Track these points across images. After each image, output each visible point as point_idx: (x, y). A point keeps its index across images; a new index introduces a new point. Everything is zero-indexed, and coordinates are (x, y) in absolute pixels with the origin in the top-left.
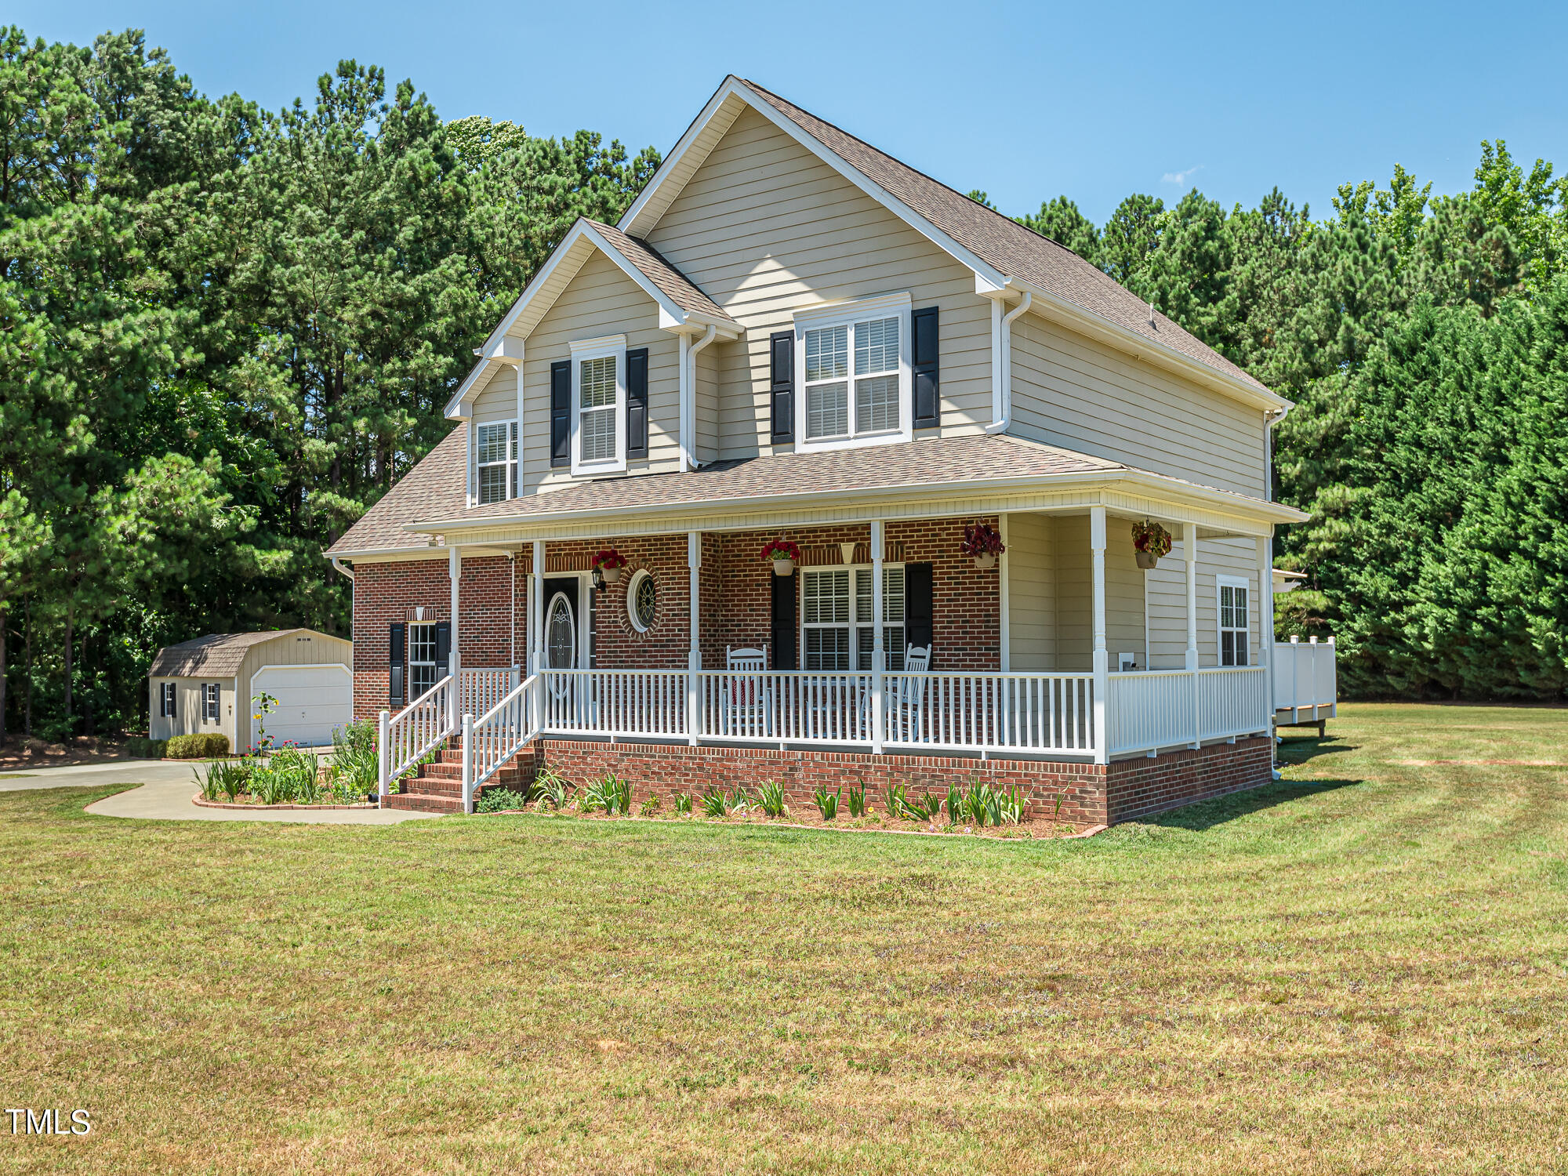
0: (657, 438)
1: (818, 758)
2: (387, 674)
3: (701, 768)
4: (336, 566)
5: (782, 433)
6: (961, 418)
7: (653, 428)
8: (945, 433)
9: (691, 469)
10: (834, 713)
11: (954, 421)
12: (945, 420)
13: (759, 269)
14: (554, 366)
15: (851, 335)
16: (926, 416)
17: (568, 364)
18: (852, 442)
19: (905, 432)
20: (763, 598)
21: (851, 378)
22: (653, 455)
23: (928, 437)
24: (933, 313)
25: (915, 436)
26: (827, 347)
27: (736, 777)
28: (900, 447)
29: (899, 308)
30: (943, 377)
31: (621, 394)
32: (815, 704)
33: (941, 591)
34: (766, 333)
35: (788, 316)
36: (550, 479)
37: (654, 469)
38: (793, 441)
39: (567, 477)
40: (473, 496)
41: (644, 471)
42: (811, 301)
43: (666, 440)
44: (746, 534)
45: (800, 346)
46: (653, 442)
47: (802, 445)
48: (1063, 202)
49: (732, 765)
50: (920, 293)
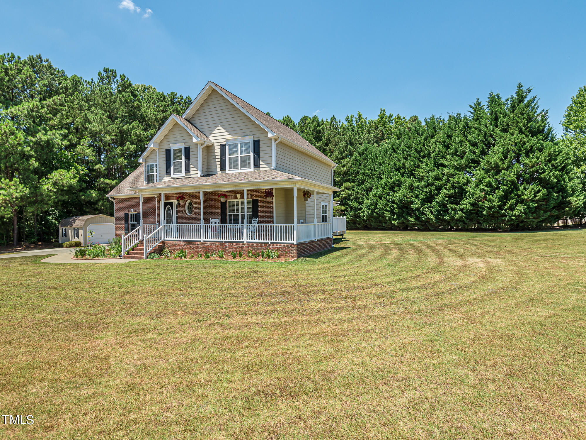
1: (232, 244)
2: (124, 226)
3: (204, 247)
4: (110, 199)
5: (223, 168)
6: (265, 166)
7: (191, 166)
8: (261, 169)
9: (201, 176)
10: (235, 234)
11: (263, 166)
12: (261, 166)
13: (217, 128)
14: (166, 150)
15: (239, 145)
16: (257, 165)
17: (170, 150)
18: (240, 170)
19: (252, 169)
20: (219, 207)
21: (239, 156)
22: (191, 172)
23: (257, 170)
24: (258, 141)
25: (254, 170)
26: (233, 148)
27: (212, 249)
28: (251, 172)
29: (250, 139)
30: (261, 156)
31: (183, 157)
32: (231, 232)
33: (260, 206)
34: (219, 144)
35: (224, 140)
36: (165, 178)
37: (192, 176)
38: (226, 170)
39: (170, 177)
40: (146, 182)
41: (189, 176)
42: (230, 137)
43: (195, 169)
44: (214, 192)
45: (227, 148)
46: (191, 169)
47: (228, 171)
48: (288, 116)
49: (211, 246)
50: (256, 136)
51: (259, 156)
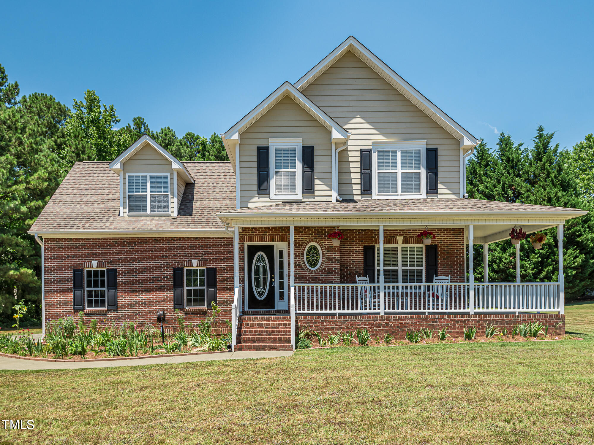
0: (319, 186)
1: (446, 317)
2: (71, 295)
3: (387, 324)
4: (37, 239)
5: (366, 189)
6: (447, 191)
7: (317, 182)
8: (440, 196)
9: (337, 201)
11: (443, 192)
12: (440, 191)
13: (354, 121)
14: (259, 149)
15: (399, 154)
16: (432, 189)
17: (267, 149)
18: (399, 196)
19: (423, 194)
20: (360, 257)
21: (399, 171)
22: (316, 193)
23: (433, 197)
24: (435, 150)
25: (427, 197)
26: (387, 157)
27: (406, 327)
28: (417, 201)
29: (421, 146)
30: (440, 175)
31: (299, 165)
33: (441, 256)
34: (358, 148)
35: (370, 143)
36: (256, 199)
37: (317, 199)
38: (371, 194)
39: (267, 200)
40: (125, 208)
41: (312, 200)
42: (380, 138)
43: (324, 187)
44: (350, 230)
45: (375, 157)
46: (316, 187)
47: (376, 195)
49: (403, 322)
50: (430, 142)
51: (436, 174)
